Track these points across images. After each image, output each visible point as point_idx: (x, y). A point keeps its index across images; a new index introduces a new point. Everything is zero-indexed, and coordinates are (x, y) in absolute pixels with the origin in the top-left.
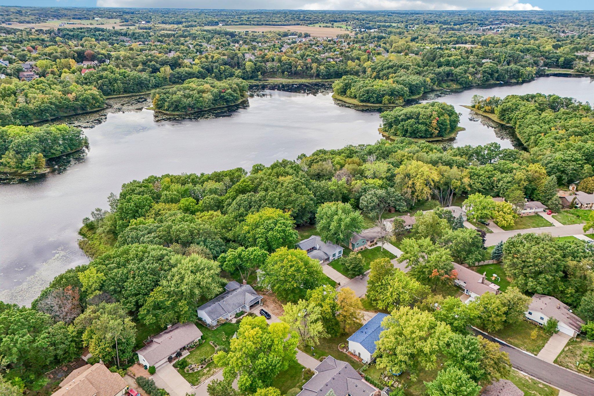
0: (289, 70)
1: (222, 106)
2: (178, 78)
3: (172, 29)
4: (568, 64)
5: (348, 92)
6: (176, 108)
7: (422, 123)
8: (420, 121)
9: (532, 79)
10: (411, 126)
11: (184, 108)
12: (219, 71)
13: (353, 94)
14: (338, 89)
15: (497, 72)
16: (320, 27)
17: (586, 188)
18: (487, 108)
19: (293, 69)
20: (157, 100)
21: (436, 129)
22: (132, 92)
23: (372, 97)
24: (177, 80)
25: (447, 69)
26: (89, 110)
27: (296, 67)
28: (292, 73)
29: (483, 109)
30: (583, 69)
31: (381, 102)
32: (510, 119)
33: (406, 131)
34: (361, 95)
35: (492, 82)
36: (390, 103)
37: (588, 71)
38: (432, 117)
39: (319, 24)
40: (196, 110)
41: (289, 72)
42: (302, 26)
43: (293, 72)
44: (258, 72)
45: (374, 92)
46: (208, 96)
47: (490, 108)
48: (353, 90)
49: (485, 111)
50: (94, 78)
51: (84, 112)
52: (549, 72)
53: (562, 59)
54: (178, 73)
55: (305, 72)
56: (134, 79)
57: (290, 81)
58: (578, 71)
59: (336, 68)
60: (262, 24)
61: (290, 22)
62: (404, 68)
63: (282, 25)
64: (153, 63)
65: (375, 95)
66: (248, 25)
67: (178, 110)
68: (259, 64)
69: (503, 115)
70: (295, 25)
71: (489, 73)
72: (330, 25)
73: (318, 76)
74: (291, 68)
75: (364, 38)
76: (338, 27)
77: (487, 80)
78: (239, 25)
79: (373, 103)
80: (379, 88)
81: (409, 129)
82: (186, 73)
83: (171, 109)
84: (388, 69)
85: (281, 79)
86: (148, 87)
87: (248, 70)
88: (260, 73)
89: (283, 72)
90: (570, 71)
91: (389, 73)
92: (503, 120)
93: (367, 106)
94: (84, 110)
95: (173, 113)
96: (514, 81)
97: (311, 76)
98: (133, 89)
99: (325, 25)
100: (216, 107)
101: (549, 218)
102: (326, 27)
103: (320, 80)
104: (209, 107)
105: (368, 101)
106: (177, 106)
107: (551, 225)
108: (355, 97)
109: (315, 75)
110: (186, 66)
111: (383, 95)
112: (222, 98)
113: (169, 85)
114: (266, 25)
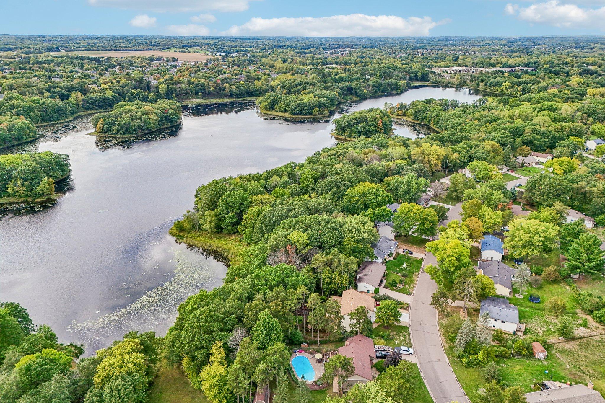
0: (203, 91)
1: (166, 127)
2: (92, 103)
3: (9, 56)
4: (424, 78)
5: (277, 107)
6: (127, 131)
7: (371, 125)
8: (369, 123)
9: (406, 90)
10: (364, 128)
11: (135, 130)
12: (132, 95)
13: (283, 109)
14: (266, 105)
15: (382, 85)
16: (175, 52)
17: (523, 153)
18: (400, 112)
19: (207, 90)
20: (102, 124)
21: (381, 129)
22: (51, 121)
23: (304, 109)
24: (90, 106)
25: (347, 84)
26: (24, 140)
27: (209, 88)
28: (206, 94)
29: (396, 114)
30: (436, 81)
31: (311, 114)
32: (423, 119)
33: (360, 132)
34: (293, 108)
35: (379, 94)
36: (319, 114)
37: (440, 82)
38: (377, 120)
39: (175, 49)
40: (146, 131)
41: (203, 93)
42: (155, 51)
43: (207, 92)
44: (172, 94)
45: (305, 105)
46: (154, 117)
47: (401, 112)
48: (281, 105)
49: (398, 115)
50: (6, 108)
51: (20, 142)
52: (412, 85)
53: (420, 74)
54: (91, 99)
55: (219, 92)
56: (52, 106)
57: (207, 101)
58: (433, 83)
59: (246, 87)
60: (112, 50)
61: (140, 48)
62: (311, 85)
63: (132, 50)
64: (58, 89)
65: (306, 108)
66: (96, 50)
67: (129, 133)
68: (171, 86)
69: (416, 116)
70: (146, 50)
71: (377, 87)
72: (184, 50)
73: (231, 95)
74: (204, 89)
75: (236, 60)
76: (195, 52)
77: (377, 92)
78: (86, 50)
79: (305, 115)
80: (308, 101)
81: (363, 130)
82: (100, 98)
83: (122, 132)
84: (296, 86)
85: (196, 100)
86: (66, 114)
87: (162, 92)
88: (174, 95)
89: (197, 93)
90: (427, 83)
91: (299, 90)
92: (417, 120)
93: (300, 118)
94: (19, 140)
95: (124, 136)
96: (395, 92)
97: (225, 96)
98: (52, 117)
99: (180, 50)
100: (162, 127)
101: (513, 174)
102: (182, 51)
103: (234, 100)
104: (156, 127)
105: (300, 113)
106: (127, 129)
107: (519, 178)
108: (285, 111)
109: (229, 94)
110: (95, 91)
111: (313, 108)
112: (167, 118)
113: (83, 112)
114: (116, 50)
